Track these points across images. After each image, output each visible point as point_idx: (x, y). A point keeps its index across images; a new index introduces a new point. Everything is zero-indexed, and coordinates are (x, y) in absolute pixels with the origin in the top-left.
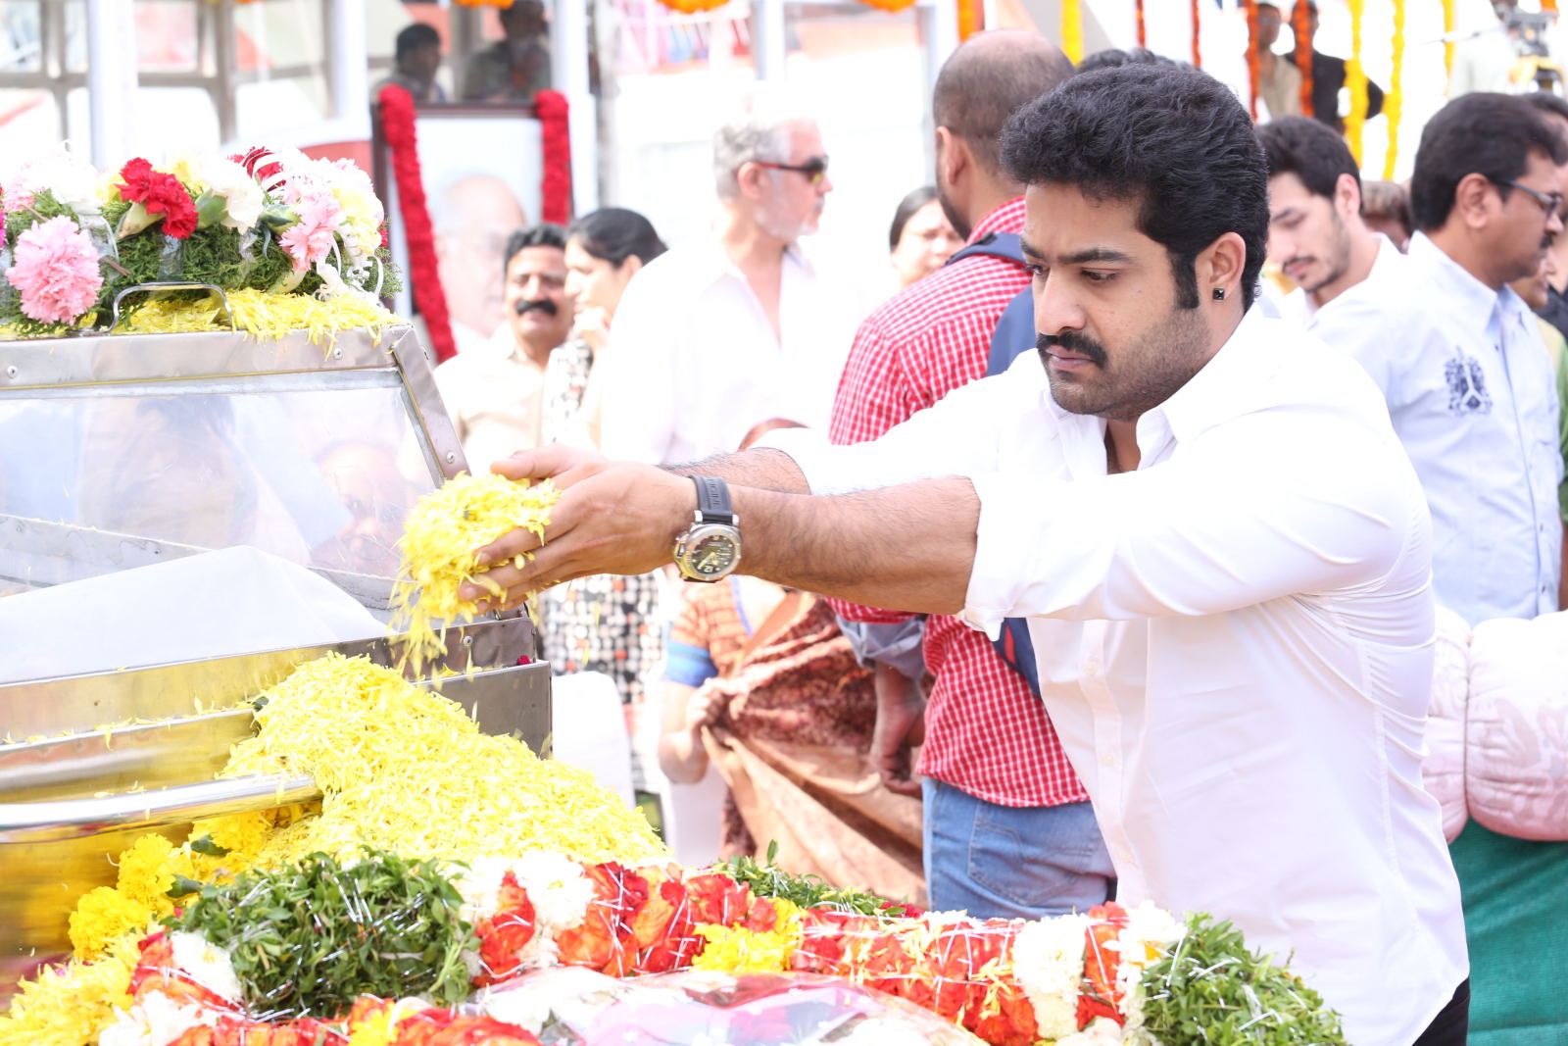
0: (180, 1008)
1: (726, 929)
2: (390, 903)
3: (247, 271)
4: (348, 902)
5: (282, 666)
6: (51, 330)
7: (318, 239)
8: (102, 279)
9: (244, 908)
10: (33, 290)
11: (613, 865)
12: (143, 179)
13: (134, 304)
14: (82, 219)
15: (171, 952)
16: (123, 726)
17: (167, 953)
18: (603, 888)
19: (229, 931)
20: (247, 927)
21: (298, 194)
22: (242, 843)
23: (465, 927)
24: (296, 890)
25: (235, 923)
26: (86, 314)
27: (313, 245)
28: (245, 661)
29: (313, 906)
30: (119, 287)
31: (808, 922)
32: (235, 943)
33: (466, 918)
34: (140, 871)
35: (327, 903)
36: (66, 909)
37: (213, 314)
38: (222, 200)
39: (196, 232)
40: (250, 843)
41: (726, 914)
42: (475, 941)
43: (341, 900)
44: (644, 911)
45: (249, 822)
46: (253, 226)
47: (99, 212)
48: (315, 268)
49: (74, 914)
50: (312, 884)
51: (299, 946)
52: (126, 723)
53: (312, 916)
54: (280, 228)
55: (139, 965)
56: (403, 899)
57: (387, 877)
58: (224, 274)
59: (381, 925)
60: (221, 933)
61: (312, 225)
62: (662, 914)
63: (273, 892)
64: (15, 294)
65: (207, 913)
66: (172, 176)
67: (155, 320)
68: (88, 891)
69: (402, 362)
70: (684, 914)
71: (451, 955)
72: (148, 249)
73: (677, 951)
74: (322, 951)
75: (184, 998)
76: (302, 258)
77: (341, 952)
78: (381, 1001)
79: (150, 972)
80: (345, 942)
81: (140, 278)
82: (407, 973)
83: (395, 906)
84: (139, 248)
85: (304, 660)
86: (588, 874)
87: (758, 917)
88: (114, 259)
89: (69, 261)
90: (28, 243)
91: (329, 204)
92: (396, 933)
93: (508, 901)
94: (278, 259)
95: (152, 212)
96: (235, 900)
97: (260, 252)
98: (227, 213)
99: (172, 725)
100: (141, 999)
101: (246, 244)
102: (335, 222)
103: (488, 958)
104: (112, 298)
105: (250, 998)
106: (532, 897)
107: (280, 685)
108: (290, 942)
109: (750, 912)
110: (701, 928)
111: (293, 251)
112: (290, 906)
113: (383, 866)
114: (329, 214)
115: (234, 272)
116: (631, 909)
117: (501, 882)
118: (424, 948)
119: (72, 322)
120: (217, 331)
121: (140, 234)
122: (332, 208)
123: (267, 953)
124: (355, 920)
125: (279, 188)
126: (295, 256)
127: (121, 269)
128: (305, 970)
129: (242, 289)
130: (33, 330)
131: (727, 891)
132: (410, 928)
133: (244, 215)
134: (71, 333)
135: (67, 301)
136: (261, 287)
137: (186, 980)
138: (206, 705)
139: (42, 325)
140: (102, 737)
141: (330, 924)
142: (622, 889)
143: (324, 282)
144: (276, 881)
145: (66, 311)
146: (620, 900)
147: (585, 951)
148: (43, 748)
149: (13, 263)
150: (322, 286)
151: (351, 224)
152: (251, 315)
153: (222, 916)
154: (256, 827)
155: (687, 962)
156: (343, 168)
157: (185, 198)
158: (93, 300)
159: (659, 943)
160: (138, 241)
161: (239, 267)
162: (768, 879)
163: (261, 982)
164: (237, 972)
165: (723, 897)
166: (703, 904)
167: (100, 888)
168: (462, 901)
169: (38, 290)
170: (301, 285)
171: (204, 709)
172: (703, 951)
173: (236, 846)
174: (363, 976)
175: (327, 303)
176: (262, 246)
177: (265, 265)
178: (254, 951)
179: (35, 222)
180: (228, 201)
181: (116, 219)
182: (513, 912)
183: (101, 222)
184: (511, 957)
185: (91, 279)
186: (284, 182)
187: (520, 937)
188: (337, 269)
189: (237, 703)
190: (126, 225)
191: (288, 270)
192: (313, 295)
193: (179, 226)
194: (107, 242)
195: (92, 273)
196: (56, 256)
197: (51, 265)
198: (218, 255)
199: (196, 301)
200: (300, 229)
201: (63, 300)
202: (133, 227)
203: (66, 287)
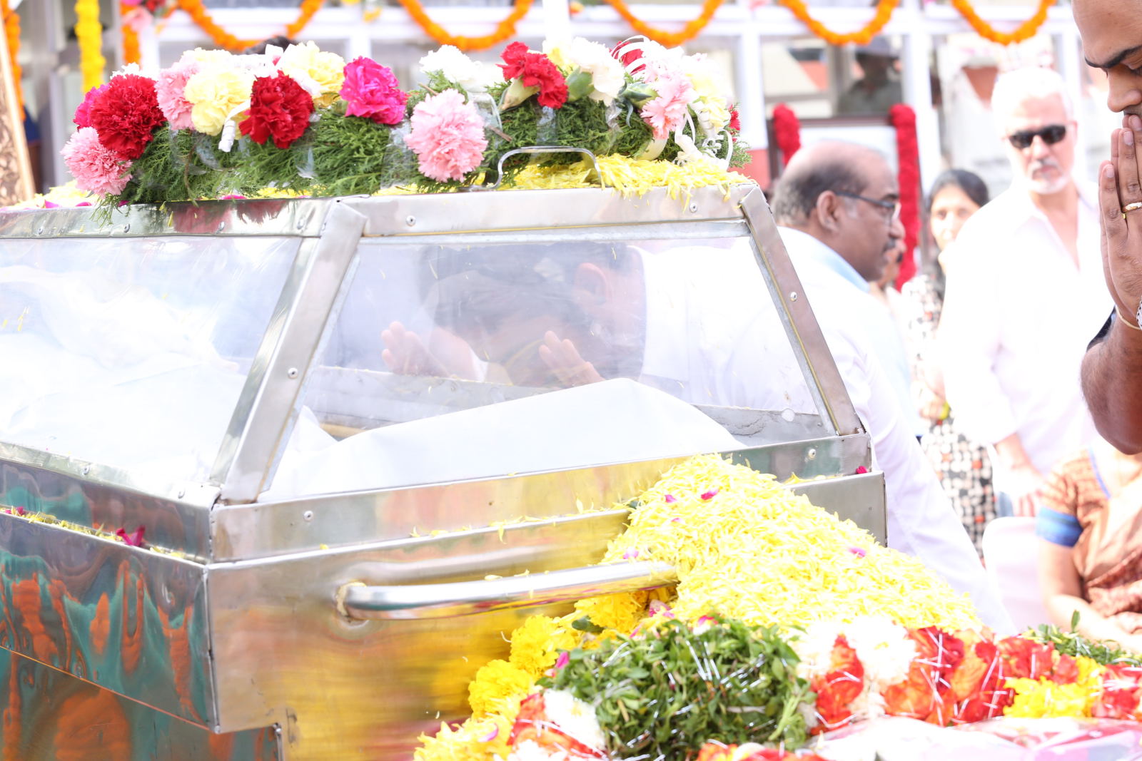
0: (550, 755)
1: (1035, 682)
2: (735, 663)
3: (614, 140)
4: (698, 663)
5: (651, 475)
6: (445, 186)
7: (673, 109)
8: (487, 145)
9: (607, 668)
11: (933, 629)
12: (520, 58)
13: (518, 166)
14: (469, 94)
15: (543, 706)
16: (515, 523)
17: (540, 708)
18: (924, 649)
19: (593, 688)
20: (609, 685)
21: (656, 75)
22: (616, 622)
23: (802, 683)
24: (653, 652)
25: (599, 681)
26: (475, 173)
27: (671, 116)
28: (620, 469)
29: (668, 666)
30: (503, 151)
31: (1107, 677)
32: (599, 699)
33: (802, 675)
34: (529, 646)
35: (680, 663)
36: (466, 680)
37: (585, 175)
38: (588, 75)
39: (567, 104)
40: (622, 622)
41: (1033, 669)
42: (811, 695)
43: (692, 661)
44: (961, 668)
45: (622, 603)
46: (617, 100)
47: (485, 89)
48: (674, 139)
49: (472, 683)
50: (667, 647)
51: (655, 701)
52: (517, 520)
53: (666, 675)
54: (641, 102)
55: (517, 719)
56: (746, 660)
57: (733, 641)
58: (594, 140)
59: (727, 682)
60: (587, 690)
61: (669, 99)
62: (977, 670)
63: (633, 655)
64: (414, 157)
65: (575, 673)
66: (545, 56)
68: (485, 664)
69: (749, 215)
70: (996, 670)
71: (790, 705)
72: (527, 118)
73: (990, 702)
74: (676, 705)
75: (554, 747)
76: (661, 129)
77: (692, 707)
78: (725, 746)
79: (525, 725)
80: (696, 697)
81: (520, 143)
82: (751, 724)
83: (740, 665)
84: (519, 117)
85: (670, 469)
86: (911, 636)
87: (1062, 672)
88: (498, 128)
89: (457, 126)
90: (422, 112)
91: (681, 81)
92: (740, 689)
93: (840, 660)
94: (641, 129)
95: (529, 87)
96: (600, 661)
97: (625, 123)
98: (593, 88)
99: (557, 523)
100: (517, 749)
101: (612, 115)
102: (690, 96)
103: (823, 710)
104: (497, 159)
105: (612, 747)
106: (861, 656)
108: (647, 697)
109: (1055, 668)
110: (1011, 682)
111: (652, 120)
112: (648, 667)
113: (729, 631)
114: (682, 89)
116: (949, 666)
117: (833, 643)
118: (766, 702)
119: (463, 180)
120: (590, 190)
121: (520, 106)
122: (684, 84)
123: (627, 707)
124: (704, 678)
125: (640, 71)
126: (654, 125)
127: (504, 136)
128: (661, 722)
129: (610, 155)
130: (427, 186)
131: (1034, 650)
132: (753, 685)
133: (607, 89)
134: (462, 189)
135: (456, 160)
136: (626, 153)
137: (555, 731)
138: (587, 506)
139: (436, 182)
140: (496, 532)
141: (683, 681)
142: (941, 649)
143: (681, 150)
144: (636, 645)
145: (457, 170)
146: (939, 658)
147: (908, 704)
149: (411, 131)
150: (680, 153)
151: (704, 102)
152: (617, 175)
153: (587, 675)
154: (627, 608)
155: (999, 712)
157: (557, 74)
158: (481, 160)
159: (974, 696)
160: (518, 111)
161: (607, 134)
162: (1072, 644)
163: (622, 733)
164: (600, 723)
165: (1030, 655)
166: (1013, 662)
167: (495, 661)
168: (798, 660)
169: (432, 151)
170: (662, 153)
171: (585, 509)
172: (1013, 702)
173: (611, 624)
174: (713, 729)
175: (684, 168)
176: (625, 118)
177: (630, 135)
178: (615, 705)
179: (427, 96)
180: (594, 76)
181: (499, 95)
182: (845, 670)
183: (488, 98)
184: (843, 710)
186: (645, 66)
187: (851, 692)
188: (692, 138)
189: (614, 503)
190: (507, 98)
191: (648, 139)
192: (674, 162)
193: (552, 97)
194: (491, 113)
195: (477, 137)
196: (445, 122)
197: (441, 130)
198: (587, 124)
199: (571, 164)
200: (658, 102)
201: (453, 160)
202: (513, 101)
203: (455, 148)
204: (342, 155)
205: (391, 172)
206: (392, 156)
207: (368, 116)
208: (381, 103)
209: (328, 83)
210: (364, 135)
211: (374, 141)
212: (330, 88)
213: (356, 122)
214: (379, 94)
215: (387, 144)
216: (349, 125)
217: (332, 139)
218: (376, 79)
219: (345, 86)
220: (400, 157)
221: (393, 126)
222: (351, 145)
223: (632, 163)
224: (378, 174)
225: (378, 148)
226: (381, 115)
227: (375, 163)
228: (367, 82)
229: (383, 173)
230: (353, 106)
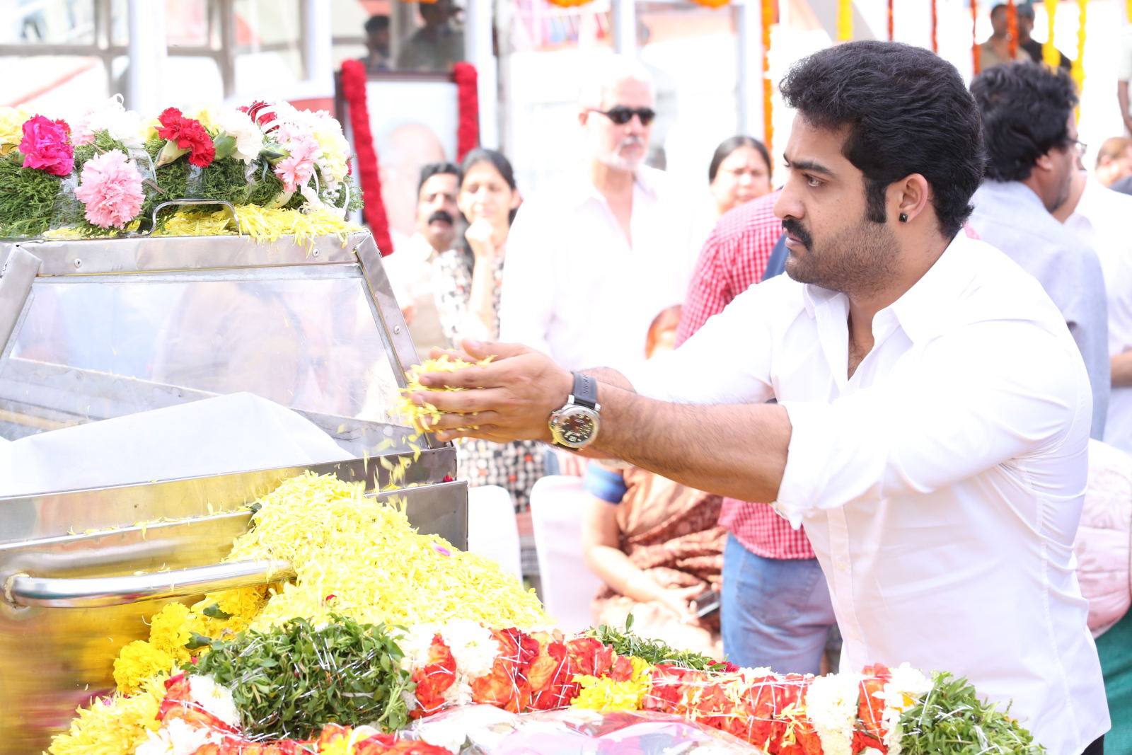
0: (195, 731)
1: (596, 679)
2: (350, 656)
3: (250, 192)
4: (319, 655)
5: (272, 481)
6: (107, 232)
7: (303, 168)
8: (144, 196)
9: (243, 658)
10: (94, 203)
11: (513, 630)
12: (175, 123)
13: (168, 214)
14: (130, 152)
15: (189, 689)
16: (155, 523)
17: (186, 690)
18: (506, 648)
19: (231, 674)
20: (244, 672)
21: (288, 135)
22: (241, 610)
23: (405, 674)
24: (281, 645)
25: (236, 669)
26: (133, 221)
27: (299, 173)
28: (245, 477)
29: (294, 657)
30: (157, 202)
31: (656, 674)
32: (236, 684)
33: (405, 667)
34: (166, 629)
35: (303, 655)
36: (112, 656)
37: (224, 223)
38: (233, 139)
39: (213, 162)
40: (246, 610)
41: (596, 668)
42: (412, 685)
43: (314, 653)
44: (536, 664)
45: (246, 594)
46: (256, 159)
47: (143, 147)
48: (300, 190)
49: (117, 660)
50: (293, 641)
51: (283, 687)
52: (157, 521)
53: (292, 664)
54: (275, 160)
55: (165, 698)
56: (359, 653)
57: (348, 637)
58: (234, 193)
59: (343, 672)
60: (226, 676)
61: (298, 158)
62: (549, 667)
63: (264, 647)
64: (81, 206)
65: (216, 661)
66: (197, 121)
67: (183, 226)
68: (128, 643)
69: (362, 260)
70: (565, 667)
71: (394, 696)
72: (179, 174)
73: (560, 694)
74: (300, 691)
75: (198, 723)
76: (291, 183)
77: (314, 692)
78: (343, 728)
79: (173, 704)
80: (317, 684)
81: (172, 195)
82: (361, 707)
83: (354, 658)
84: (172, 173)
85: (288, 477)
86: (495, 637)
87: (619, 670)
88: (153, 182)
89: (121, 183)
90: (91, 169)
91: (311, 143)
92: (354, 678)
93: (436, 656)
94: (273, 183)
95: (182, 148)
96: (236, 652)
97: (260, 178)
98: (236, 149)
99: (190, 523)
100: (167, 724)
101: (250, 172)
102: (315, 156)
103: (421, 697)
104: (152, 210)
105: (246, 724)
106: (454, 653)
107: (270, 495)
108: (276, 684)
109: (613, 666)
110: (577, 678)
111: (284, 177)
112: (277, 657)
113: (345, 629)
114: (311, 150)
115: (241, 192)
116: (527, 663)
117: (431, 641)
118: (374, 689)
119: (122, 228)
120: (228, 236)
121: (173, 163)
122: (313, 146)
123: (259, 691)
124: (324, 668)
125: (274, 131)
126: (286, 181)
127: (158, 189)
128: (287, 704)
129: (246, 204)
130: (93, 232)
131: (597, 651)
132: (365, 675)
133: (248, 151)
134: (121, 235)
135: (118, 212)
136: (259, 204)
137: (199, 710)
138: (216, 509)
139: (100, 229)
140: (140, 530)
141: (306, 671)
142: (520, 648)
143: (306, 201)
144: (266, 639)
145: (118, 219)
146: (518, 656)
147: (492, 693)
148: (97, 538)
149: (80, 184)
150: (305, 203)
151: (327, 158)
152: (253, 224)
153: (227, 664)
154: (250, 598)
155: (567, 702)
156: (321, 117)
157: (206, 137)
158: (138, 211)
159: (547, 688)
160: (171, 168)
161: (245, 188)
162: (626, 642)
163: (254, 712)
164: (237, 705)
165: (594, 655)
166: (579, 660)
167: (137, 641)
168: (403, 655)
169: (98, 203)
170: (289, 202)
171: (214, 511)
172: (579, 694)
173: (236, 612)
174: (329, 709)
175: (309, 216)
176: (261, 173)
177: (264, 187)
178: (250, 690)
179: (96, 154)
180: (237, 140)
181: (155, 152)
182: (440, 664)
183: (144, 154)
184: (438, 697)
185: (136, 196)
186: (278, 127)
187: (445, 682)
188: (316, 191)
189: (239, 507)
190: (162, 157)
191: (280, 191)
192: (299, 210)
193: (202, 157)
194: (148, 169)
195: (137, 192)
196: (111, 179)
197: (107, 185)
198: (229, 180)
199: (212, 213)
200: (290, 162)
201: (116, 211)
202: (167, 158)
203: (118, 202)
204: (18, 201)
205: (60, 216)
206: (62, 203)
207: (43, 169)
208: (54, 157)
209: (6, 135)
210: (38, 184)
211: (47, 190)
212: (8, 140)
213: (31, 174)
214: (52, 150)
215: (57, 193)
216: (25, 174)
217: (9, 186)
218: (50, 136)
219: (23, 141)
220: (68, 204)
221: (63, 177)
222: (26, 192)
223: (265, 213)
224: (48, 218)
225: (51, 197)
226: (53, 168)
227: (47, 209)
228: (43, 138)
229: (52, 217)
230: (30, 159)
